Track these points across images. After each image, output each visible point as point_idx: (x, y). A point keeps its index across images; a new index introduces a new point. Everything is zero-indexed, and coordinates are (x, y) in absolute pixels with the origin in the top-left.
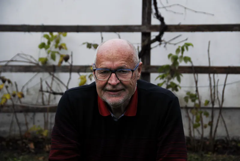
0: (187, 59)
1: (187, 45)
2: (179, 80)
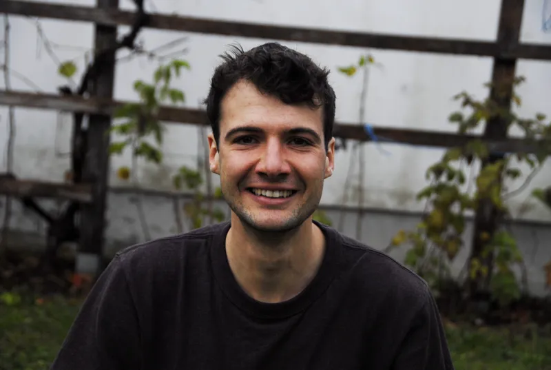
0: (176, 95)
1: (178, 65)
2: (159, 138)
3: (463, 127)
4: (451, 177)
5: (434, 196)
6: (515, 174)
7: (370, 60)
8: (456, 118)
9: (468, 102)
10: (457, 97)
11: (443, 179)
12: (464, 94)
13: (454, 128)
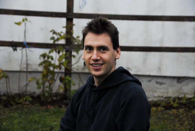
3: (55, 41)
4: (48, 58)
5: (44, 65)
6: (74, 56)
7: (26, 19)
8: (53, 38)
9: (54, 33)
10: (51, 31)
11: (46, 59)
12: (53, 30)
13: (51, 42)
